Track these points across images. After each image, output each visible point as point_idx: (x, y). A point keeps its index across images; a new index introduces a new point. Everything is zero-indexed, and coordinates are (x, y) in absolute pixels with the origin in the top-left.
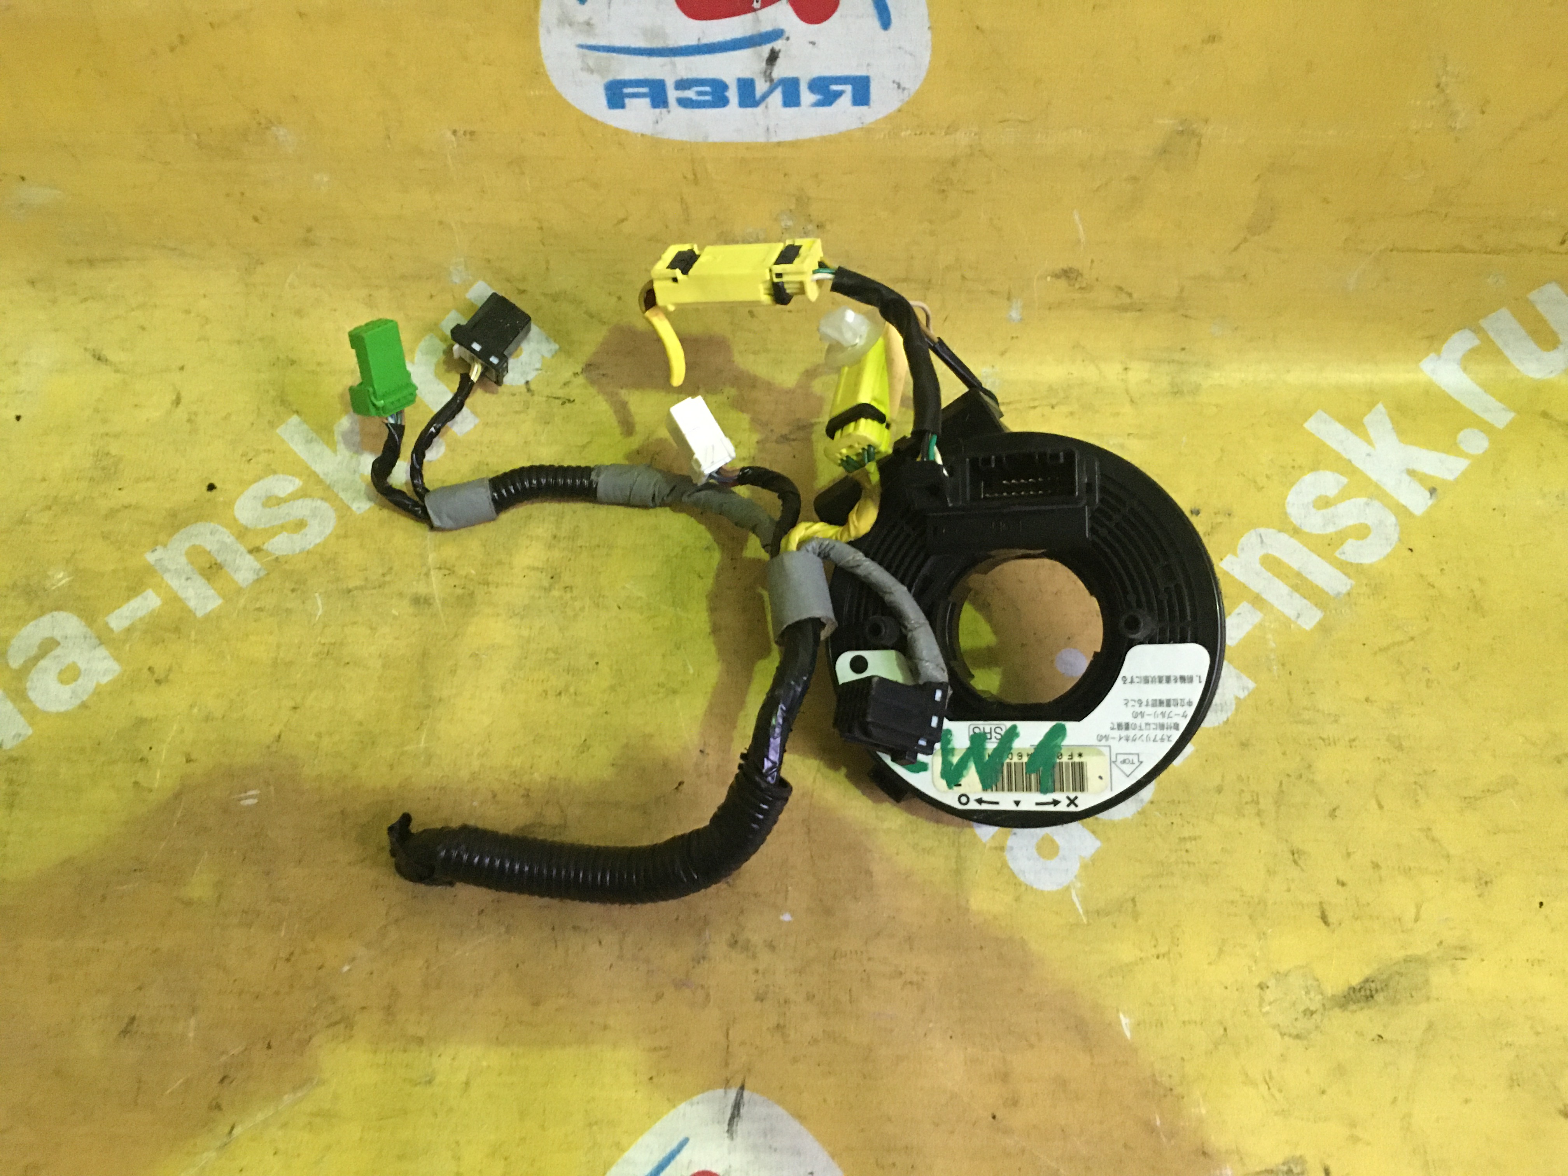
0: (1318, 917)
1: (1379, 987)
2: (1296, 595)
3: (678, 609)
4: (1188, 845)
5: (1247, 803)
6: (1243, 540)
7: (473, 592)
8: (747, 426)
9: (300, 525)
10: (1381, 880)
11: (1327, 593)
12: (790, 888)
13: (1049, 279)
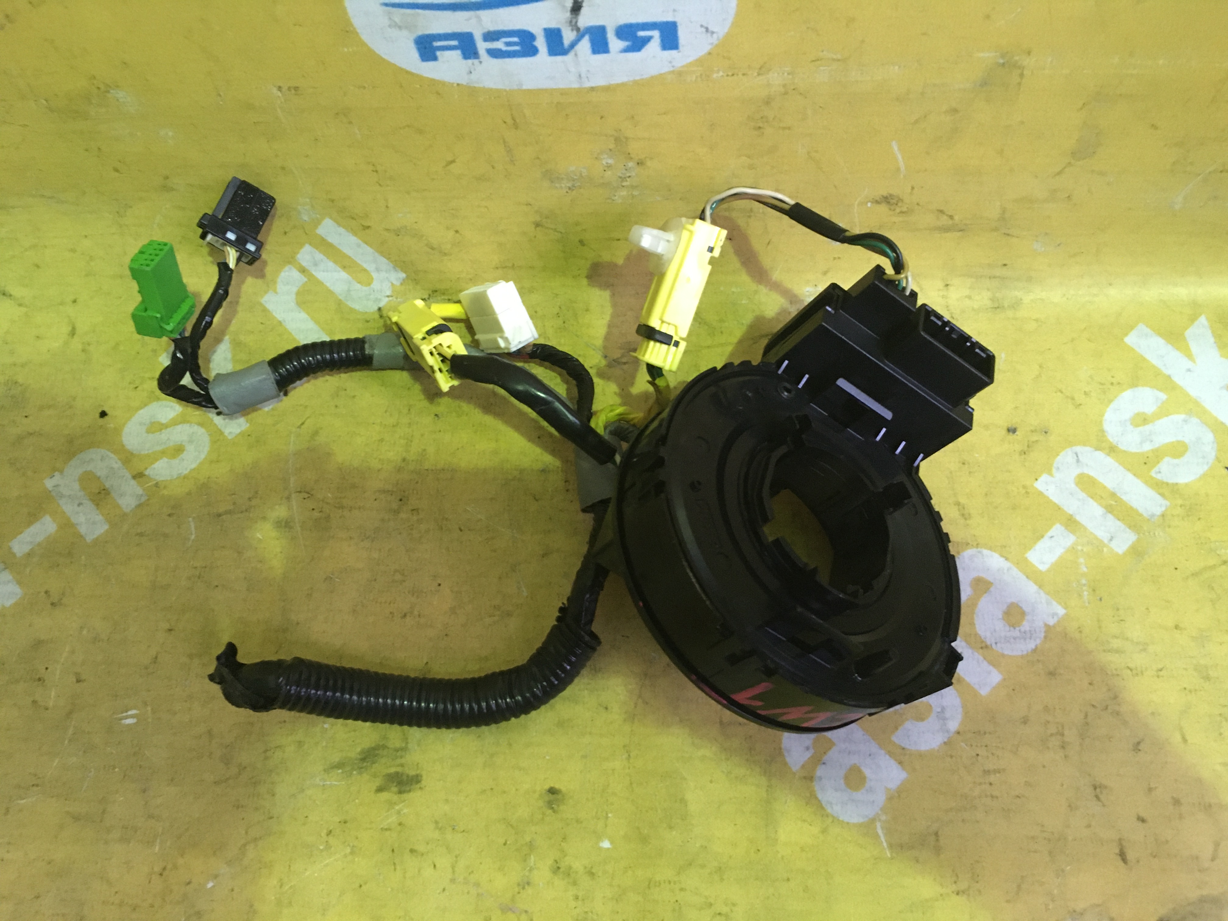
0: (1117, 854)
4: (992, 778)
5: (1052, 735)
6: (1059, 459)
7: (329, 516)
9: (179, 450)
10: (1181, 816)
11: (1141, 515)
12: (610, 815)
13: (869, 205)
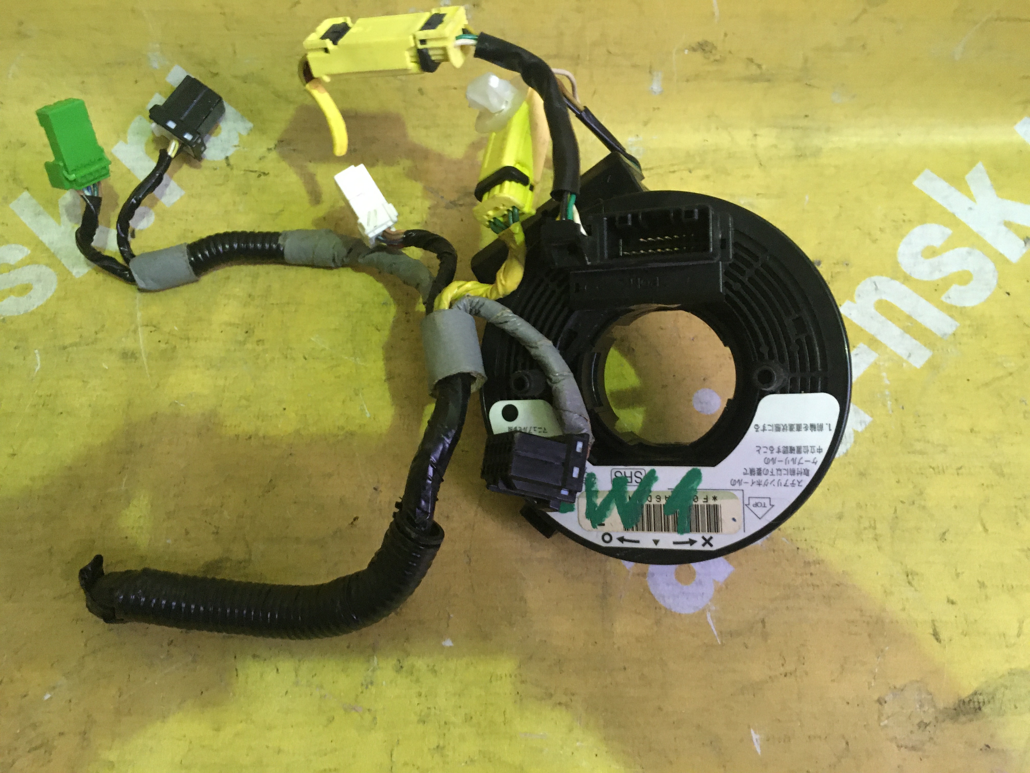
0: (931, 634)
1: (986, 700)
2: (907, 336)
3: (358, 359)
4: (813, 569)
5: (865, 528)
6: (860, 287)
7: (175, 347)
8: (420, 194)
9: (26, 289)
10: (987, 597)
11: (934, 334)
12: (452, 615)
13: (686, 52)
